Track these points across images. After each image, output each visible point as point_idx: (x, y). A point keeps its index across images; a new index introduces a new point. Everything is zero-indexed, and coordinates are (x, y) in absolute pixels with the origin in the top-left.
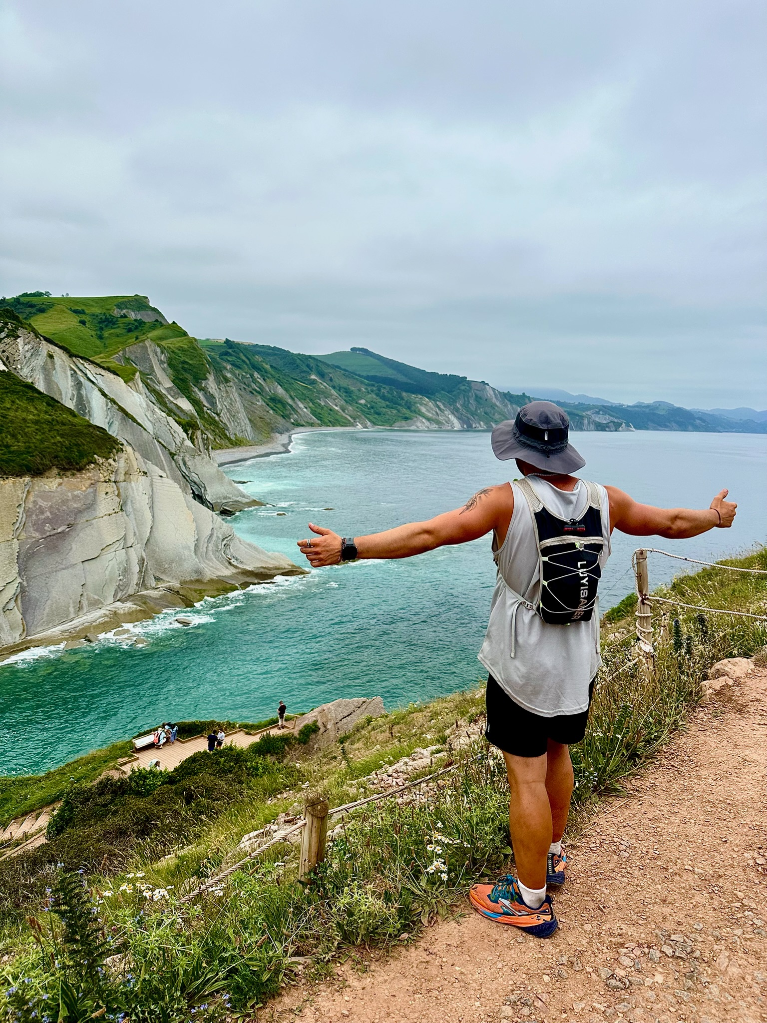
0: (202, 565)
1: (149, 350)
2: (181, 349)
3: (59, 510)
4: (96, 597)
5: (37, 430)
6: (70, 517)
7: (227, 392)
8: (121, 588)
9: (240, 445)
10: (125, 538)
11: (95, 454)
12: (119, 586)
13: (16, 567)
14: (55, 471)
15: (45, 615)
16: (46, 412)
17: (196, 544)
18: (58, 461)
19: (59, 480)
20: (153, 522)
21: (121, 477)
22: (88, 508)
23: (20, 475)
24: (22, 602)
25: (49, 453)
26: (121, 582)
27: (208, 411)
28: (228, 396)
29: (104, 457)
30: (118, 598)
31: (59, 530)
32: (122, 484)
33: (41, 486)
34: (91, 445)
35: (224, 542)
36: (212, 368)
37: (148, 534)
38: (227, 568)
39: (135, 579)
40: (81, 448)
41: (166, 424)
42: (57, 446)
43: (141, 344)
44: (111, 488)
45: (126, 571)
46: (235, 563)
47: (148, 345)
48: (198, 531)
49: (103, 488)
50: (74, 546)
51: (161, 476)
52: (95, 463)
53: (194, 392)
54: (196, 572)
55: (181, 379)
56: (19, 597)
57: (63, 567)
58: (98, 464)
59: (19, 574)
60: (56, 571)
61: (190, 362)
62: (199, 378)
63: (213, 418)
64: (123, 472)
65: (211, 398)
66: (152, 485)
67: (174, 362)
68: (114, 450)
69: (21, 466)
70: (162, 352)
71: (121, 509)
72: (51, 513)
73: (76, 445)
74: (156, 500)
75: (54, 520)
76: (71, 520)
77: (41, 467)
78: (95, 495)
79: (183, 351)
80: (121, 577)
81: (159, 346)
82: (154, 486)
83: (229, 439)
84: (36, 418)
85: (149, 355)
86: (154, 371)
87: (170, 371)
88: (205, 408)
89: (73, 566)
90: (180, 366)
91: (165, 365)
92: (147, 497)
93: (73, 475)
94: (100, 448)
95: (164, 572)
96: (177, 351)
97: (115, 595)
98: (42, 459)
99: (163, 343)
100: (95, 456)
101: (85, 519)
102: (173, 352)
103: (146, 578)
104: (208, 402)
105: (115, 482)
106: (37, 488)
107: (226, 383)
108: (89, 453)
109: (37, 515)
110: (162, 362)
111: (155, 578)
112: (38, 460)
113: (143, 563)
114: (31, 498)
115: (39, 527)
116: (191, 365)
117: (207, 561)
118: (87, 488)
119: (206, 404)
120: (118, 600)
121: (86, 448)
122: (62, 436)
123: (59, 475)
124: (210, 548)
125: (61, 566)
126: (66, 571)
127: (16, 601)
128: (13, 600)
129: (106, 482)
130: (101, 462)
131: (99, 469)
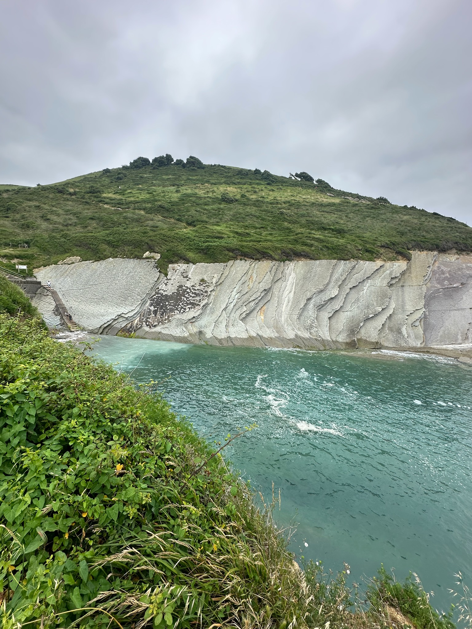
3: (455, 273)
15: (440, 335)
18: (458, 245)
19: (457, 256)
25: (452, 240)
33: (444, 258)
42: (457, 238)
50: (464, 297)
57: (456, 309)
59: (425, 306)
60: (450, 310)
72: (449, 274)
75: (451, 279)
84: (441, 225)
106: (441, 259)
109: (439, 275)
112: (444, 243)
114: (437, 264)
115: (440, 281)
123: (457, 253)
125: (454, 308)
126: (457, 312)
127: (420, 322)
128: (418, 321)
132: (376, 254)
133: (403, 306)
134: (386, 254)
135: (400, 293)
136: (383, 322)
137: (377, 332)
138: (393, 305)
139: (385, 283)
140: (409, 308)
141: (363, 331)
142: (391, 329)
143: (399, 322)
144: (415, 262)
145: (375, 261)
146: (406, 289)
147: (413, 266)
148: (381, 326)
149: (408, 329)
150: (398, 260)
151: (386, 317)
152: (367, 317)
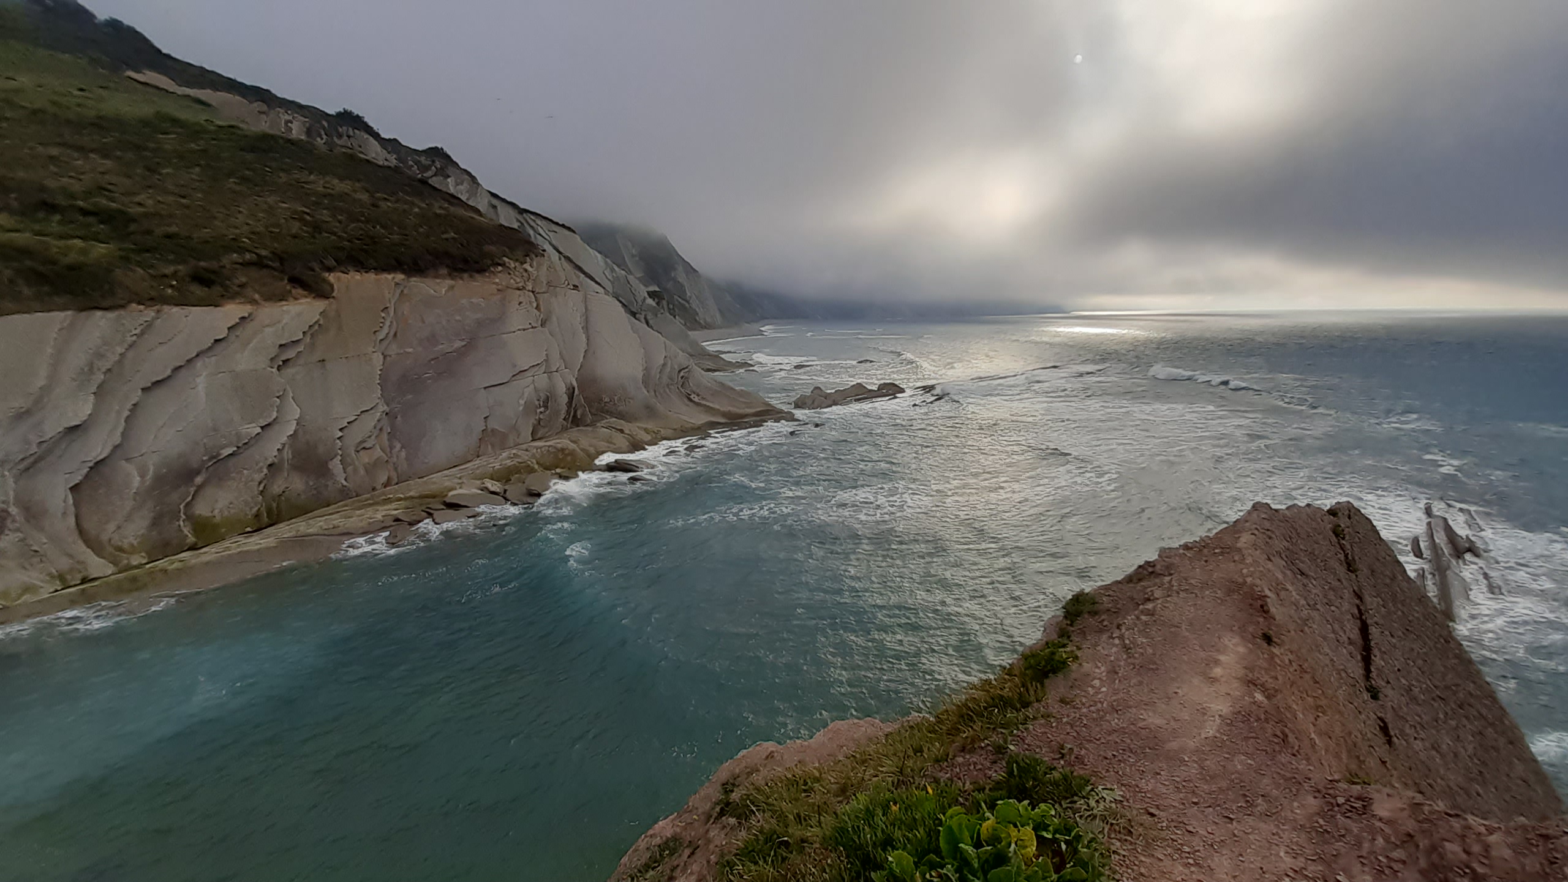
0: (653, 400)
4: (506, 434)
5: (422, 223)
6: (466, 329)
8: (543, 422)
10: (546, 359)
11: (504, 255)
12: (538, 421)
13: (378, 391)
14: (444, 270)
16: (440, 207)
17: (644, 374)
19: (449, 282)
20: (588, 344)
21: (542, 287)
22: (495, 319)
23: (385, 269)
24: (389, 439)
25: (437, 249)
26: (542, 415)
29: (516, 260)
30: (539, 436)
31: (453, 348)
32: (544, 296)
33: (422, 288)
35: (682, 374)
37: (581, 359)
38: (687, 405)
39: (562, 411)
42: (449, 242)
44: (527, 297)
45: (549, 400)
46: (696, 399)
48: (647, 357)
49: (514, 296)
50: (473, 367)
51: (598, 293)
52: (503, 265)
54: (646, 407)
56: (385, 431)
58: (508, 268)
59: (385, 400)
64: (545, 282)
66: (585, 300)
68: (532, 255)
69: (388, 258)
71: (542, 325)
74: (592, 319)
76: (469, 333)
77: (420, 263)
78: (502, 304)
80: (542, 409)
82: (588, 303)
83: (700, 323)
89: (471, 392)
92: (579, 314)
93: (471, 277)
94: (510, 249)
95: (603, 407)
97: (534, 431)
98: (423, 254)
100: (505, 259)
101: (489, 334)
103: (578, 412)
105: (533, 292)
106: (415, 290)
108: (495, 254)
111: (591, 412)
113: (574, 393)
114: (407, 303)
117: (660, 396)
118: (492, 295)
120: (538, 439)
121: (491, 248)
123: (450, 275)
124: (664, 380)
127: (378, 436)
128: (373, 436)
129: (519, 289)
130: (513, 266)
131: (509, 274)
132: (223, 285)
133: (327, 409)
134: (264, 283)
135: (318, 380)
136: (270, 460)
137: (253, 487)
138: (293, 413)
139: (263, 360)
140: (344, 410)
141: (207, 496)
142: (298, 471)
143: (321, 449)
144: (349, 300)
145: (221, 305)
146: (334, 368)
147: (346, 311)
148: (265, 471)
149: (346, 459)
150: (296, 299)
151: (279, 445)
152: (215, 456)
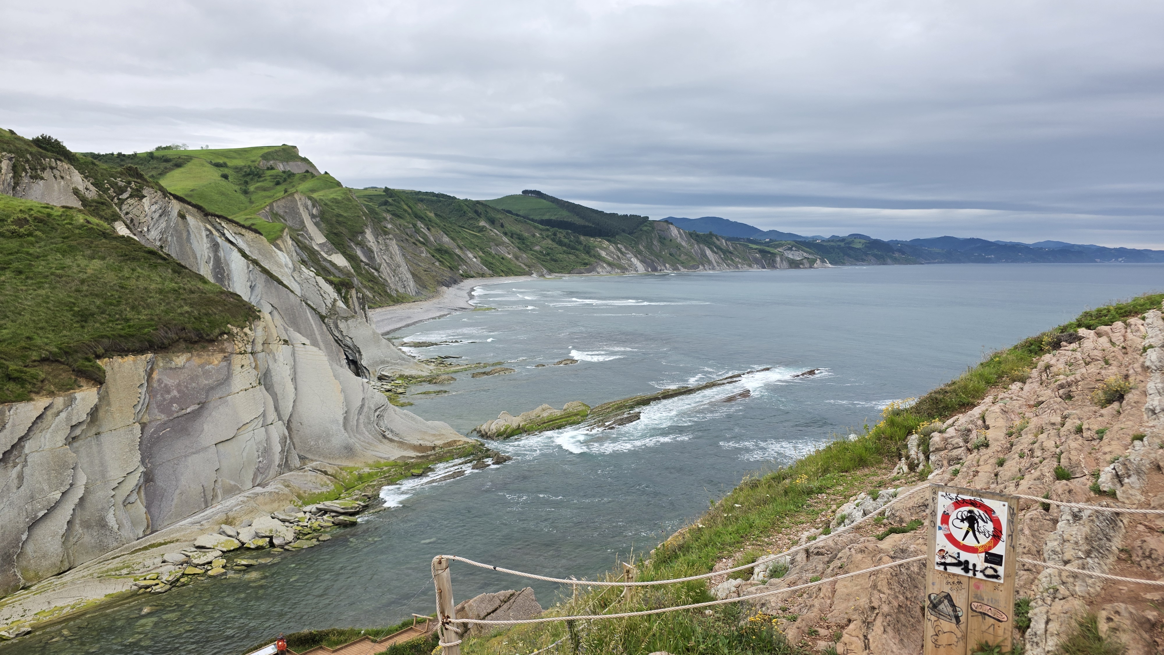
0: (352, 441)
1: (299, 203)
2: (335, 201)
3: (187, 387)
4: (232, 483)
5: (161, 299)
6: (201, 394)
7: (387, 245)
8: (261, 470)
9: (402, 302)
10: (264, 415)
11: (228, 323)
12: (258, 469)
13: (138, 456)
14: (183, 345)
15: (174, 506)
16: (172, 280)
17: (345, 418)
18: (186, 333)
19: (187, 355)
20: (296, 394)
21: (259, 347)
22: (222, 384)
23: (140, 351)
24: (146, 494)
25: (175, 325)
26: (260, 464)
27: (366, 267)
28: (387, 249)
29: (238, 326)
30: (258, 482)
31: (189, 410)
32: (261, 355)
33: (166, 362)
34: (223, 314)
35: (377, 413)
36: (369, 220)
37: (291, 409)
38: (381, 442)
39: (277, 459)
40: (212, 318)
41: (315, 284)
42: (185, 317)
43: (289, 198)
44: (247, 360)
45: (267, 451)
46: (390, 436)
47: (297, 199)
48: (347, 402)
49: (237, 360)
50: (205, 426)
51: (304, 344)
52: (228, 333)
53: (350, 247)
54: (346, 448)
55: (335, 234)
56: (143, 488)
57: (194, 450)
58: (233, 335)
59: (143, 461)
60: (185, 456)
61: (345, 215)
62: (356, 233)
63: (372, 275)
64: (261, 342)
65: (369, 252)
66: (293, 354)
67: (327, 216)
68: (251, 318)
69: (141, 341)
70: (314, 206)
71: (259, 383)
72: (179, 392)
73: (206, 315)
74: (299, 370)
75: (183, 399)
76: (202, 397)
77: (165, 341)
78: (228, 369)
79: (337, 203)
80: (261, 459)
81: (310, 198)
82: (296, 355)
83: (390, 296)
84: (160, 286)
85: (299, 209)
86: (305, 226)
87: (323, 225)
88: (362, 264)
89: (206, 449)
90: (334, 219)
91: (318, 219)
92: (288, 367)
93: (204, 348)
94: (233, 316)
95: (309, 451)
96: (329, 203)
97: (254, 479)
98: (167, 333)
99: (315, 195)
100: (229, 326)
101: (217, 396)
102: (326, 204)
103: (289, 459)
104: (365, 256)
105: (252, 353)
106: (161, 365)
107: (385, 235)
108: (222, 323)
109: (162, 396)
110: (313, 216)
111: (299, 457)
112: (162, 333)
113: (286, 442)
114: (155, 377)
115: (164, 408)
116: (345, 217)
117: (358, 436)
118: (220, 362)
119: (364, 259)
120: (258, 485)
121: (217, 317)
122: (191, 305)
123: (187, 349)
124: (361, 421)
125: (192, 450)
126: (197, 455)
127: (138, 493)
128: (135, 493)
129: (241, 354)
130: (236, 332)
131: (234, 341)
132: (30, 383)
133: (103, 474)
134: (55, 377)
135: (95, 449)
136: (68, 519)
137: (59, 540)
138: (82, 479)
139: (60, 439)
140: (115, 474)
141: (30, 549)
142: (87, 525)
143: (100, 507)
144: (115, 380)
145: (31, 399)
146: (105, 438)
147: (112, 390)
148: (65, 527)
149: (117, 513)
150: (80, 387)
151: (73, 507)
152: (33, 519)
